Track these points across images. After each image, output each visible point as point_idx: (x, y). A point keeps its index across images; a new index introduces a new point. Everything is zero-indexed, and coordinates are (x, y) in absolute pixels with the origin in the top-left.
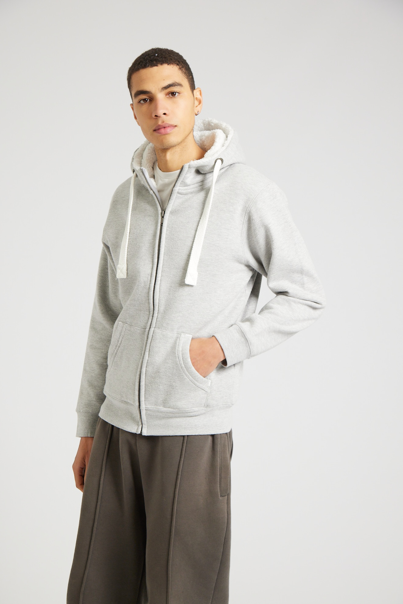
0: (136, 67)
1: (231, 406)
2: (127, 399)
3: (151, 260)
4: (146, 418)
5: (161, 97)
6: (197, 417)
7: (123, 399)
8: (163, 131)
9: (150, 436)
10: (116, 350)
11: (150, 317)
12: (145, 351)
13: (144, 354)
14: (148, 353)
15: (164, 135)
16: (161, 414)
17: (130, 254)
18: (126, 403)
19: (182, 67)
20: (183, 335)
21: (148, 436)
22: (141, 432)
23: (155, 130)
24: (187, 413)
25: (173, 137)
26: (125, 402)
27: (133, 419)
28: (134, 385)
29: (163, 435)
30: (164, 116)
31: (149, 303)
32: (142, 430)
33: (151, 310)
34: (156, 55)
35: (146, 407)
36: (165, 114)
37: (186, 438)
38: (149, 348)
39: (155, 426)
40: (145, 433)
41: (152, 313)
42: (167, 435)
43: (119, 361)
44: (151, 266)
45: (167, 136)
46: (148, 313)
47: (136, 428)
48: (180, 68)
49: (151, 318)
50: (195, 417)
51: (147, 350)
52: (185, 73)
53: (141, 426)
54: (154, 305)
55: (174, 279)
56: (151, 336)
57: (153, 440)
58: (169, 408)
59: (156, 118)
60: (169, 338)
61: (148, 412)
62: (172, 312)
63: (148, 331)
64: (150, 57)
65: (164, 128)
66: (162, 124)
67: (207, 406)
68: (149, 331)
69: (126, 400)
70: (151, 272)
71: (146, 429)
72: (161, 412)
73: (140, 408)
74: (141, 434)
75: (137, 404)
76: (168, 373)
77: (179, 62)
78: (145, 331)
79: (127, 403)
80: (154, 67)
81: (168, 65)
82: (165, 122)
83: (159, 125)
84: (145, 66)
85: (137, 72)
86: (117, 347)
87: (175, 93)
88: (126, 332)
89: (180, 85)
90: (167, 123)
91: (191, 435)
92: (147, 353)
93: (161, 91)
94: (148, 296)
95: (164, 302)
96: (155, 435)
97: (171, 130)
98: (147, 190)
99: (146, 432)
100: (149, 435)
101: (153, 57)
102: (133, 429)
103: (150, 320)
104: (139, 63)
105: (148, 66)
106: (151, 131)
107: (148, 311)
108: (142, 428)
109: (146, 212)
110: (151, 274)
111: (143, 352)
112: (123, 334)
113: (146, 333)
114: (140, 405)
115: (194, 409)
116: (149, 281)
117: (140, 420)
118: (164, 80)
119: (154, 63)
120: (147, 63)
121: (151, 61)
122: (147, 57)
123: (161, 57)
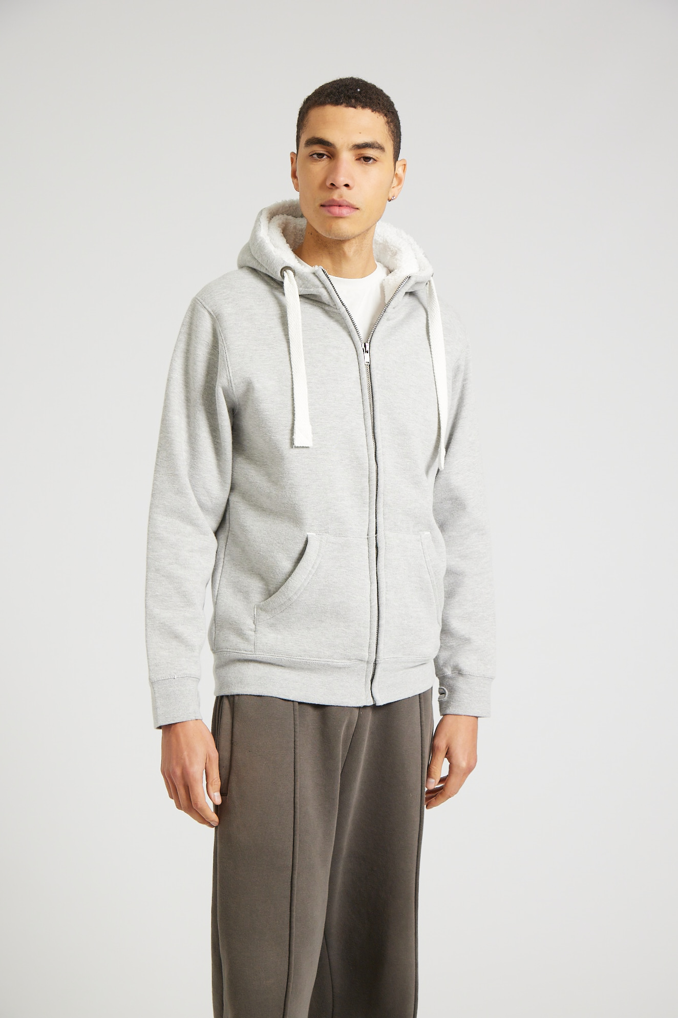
5: (346, 159)
8: (336, 210)
15: (337, 217)
16: (399, 666)
19: (391, 121)
22: (374, 701)
23: (324, 207)
25: (347, 225)
30: (345, 188)
32: (373, 698)
34: (359, 90)
35: (383, 659)
36: (347, 185)
38: (383, 563)
40: (380, 701)
45: (340, 220)
48: (388, 122)
51: (382, 567)
53: (370, 691)
59: (330, 187)
61: (384, 666)
64: (348, 91)
65: (340, 206)
66: (338, 200)
72: (400, 663)
73: (376, 663)
74: (373, 705)
77: (388, 111)
80: (350, 108)
81: (373, 111)
82: (344, 198)
83: (333, 201)
84: (336, 102)
87: (368, 159)
90: (347, 199)
93: (351, 151)
97: (348, 213)
99: (381, 699)
100: (385, 703)
101: (353, 91)
104: (329, 95)
105: (341, 104)
106: (319, 206)
108: (372, 694)
119: (351, 101)
120: (341, 97)
121: (348, 96)
122: (343, 88)
123: (365, 97)
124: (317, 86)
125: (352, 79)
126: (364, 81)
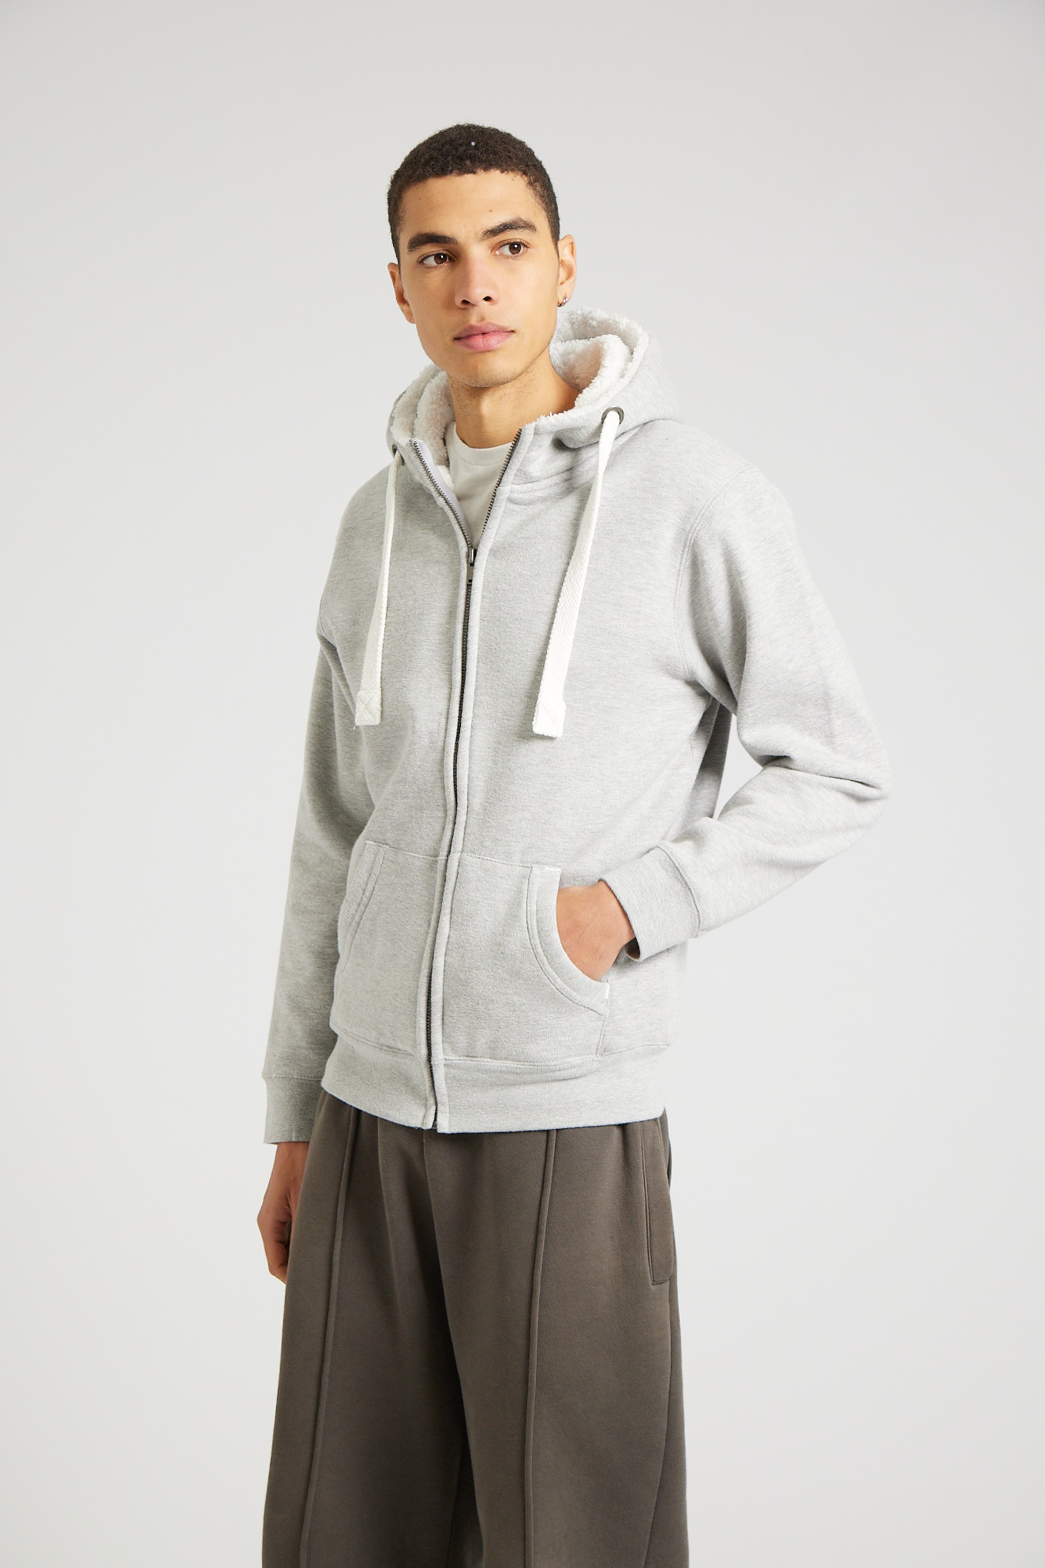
0: (420, 171)
1: (664, 1049)
2: (394, 1040)
3: (446, 677)
4: (448, 1087)
5: (478, 253)
6: (579, 1080)
7: (382, 1040)
8: (479, 341)
9: (458, 1134)
10: (359, 914)
11: (446, 826)
12: (440, 912)
13: (438, 922)
14: (449, 917)
15: (482, 352)
16: (484, 1076)
17: (390, 663)
18: (393, 1050)
19: (535, 181)
20: (536, 870)
21: (452, 1134)
22: (435, 1125)
23: (457, 339)
24: (553, 1071)
25: (501, 361)
26: (389, 1047)
27: (413, 1090)
28: (415, 1002)
29: (494, 1131)
30: (486, 303)
31: (443, 788)
32: (435, 1120)
33: (448, 806)
34: (473, 144)
35: (446, 1059)
36: (487, 299)
37: (554, 1137)
38: (449, 905)
39: (470, 1107)
40: (444, 1127)
41: (451, 813)
42: (504, 1131)
43: (366, 942)
44: (446, 691)
45: (489, 355)
46: (441, 814)
47: (421, 1116)
48: (530, 184)
49: (449, 826)
50: (575, 1081)
51: (446, 911)
52: (542, 196)
53: (434, 1108)
54: (456, 791)
55: (506, 722)
56: (455, 875)
57: (468, 1143)
58: (506, 1059)
59: (462, 306)
60: (501, 877)
61: (452, 1071)
62: (506, 808)
63: (444, 861)
64: (456, 149)
65: (484, 334)
66: (478, 325)
67: (605, 1051)
68: (447, 861)
69: (392, 1043)
70: (446, 707)
71: (448, 1115)
72: (487, 1071)
73: (432, 1063)
74: (433, 1130)
75: (424, 1051)
76: (500, 971)
77: (528, 166)
78: (437, 861)
79: (395, 1051)
80: (466, 175)
81: (502, 172)
82: (488, 320)
83: (472, 327)
84: (442, 172)
85: (421, 185)
86: (362, 907)
87: (516, 246)
88: (384, 866)
89: (529, 226)
90: (492, 321)
91: (566, 1127)
92: (445, 919)
93: (482, 240)
94: (442, 770)
95: (481, 784)
96: (472, 1132)
97: (499, 342)
98: (431, 497)
99: (447, 1124)
100: (455, 1132)
101: (464, 147)
102: (414, 1117)
103: (448, 833)
104: (427, 163)
105: (451, 172)
106: (448, 339)
107: (441, 809)
108: (436, 1114)
109: (429, 553)
110: (448, 712)
111: (434, 916)
112: (376, 870)
113: (440, 867)
114: (429, 1054)
115: (571, 1060)
116: (443, 731)
117: (432, 1093)
118: (491, 211)
119: (465, 165)
120: (448, 162)
121: (458, 157)
122: (447, 147)
123: (486, 151)
124: (406, 152)
125: (458, 128)
126: (478, 127)
